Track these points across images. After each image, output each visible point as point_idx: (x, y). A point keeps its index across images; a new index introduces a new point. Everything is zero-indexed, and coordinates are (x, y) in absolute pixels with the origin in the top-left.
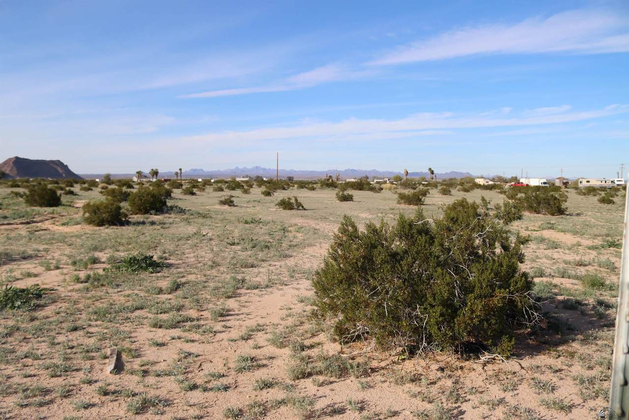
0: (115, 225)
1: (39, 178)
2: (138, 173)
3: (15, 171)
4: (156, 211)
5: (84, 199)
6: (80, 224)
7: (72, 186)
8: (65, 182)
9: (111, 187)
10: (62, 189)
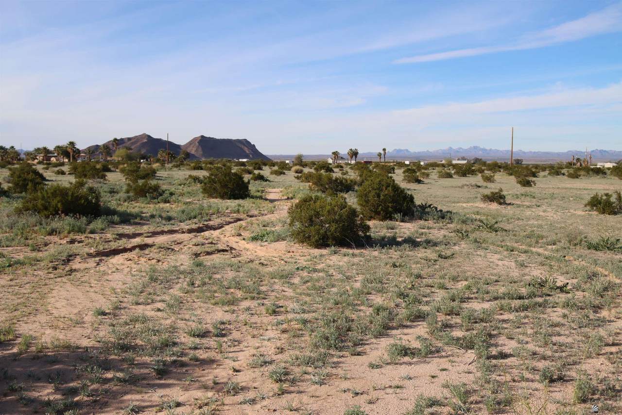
0: (349, 246)
1: (224, 159)
2: (334, 153)
3: (200, 152)
4: (404, 215)
5: (278, 187)
6: (283, 240)
7: (260, 169)
8: (252, 164)
9: (306, 170)
10: (250, 172)
